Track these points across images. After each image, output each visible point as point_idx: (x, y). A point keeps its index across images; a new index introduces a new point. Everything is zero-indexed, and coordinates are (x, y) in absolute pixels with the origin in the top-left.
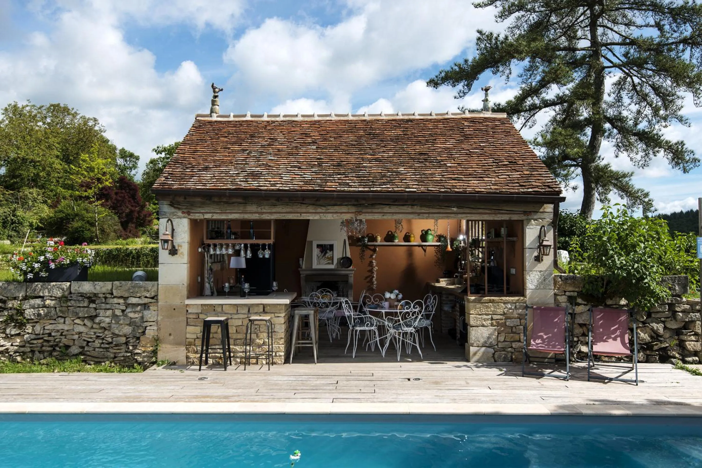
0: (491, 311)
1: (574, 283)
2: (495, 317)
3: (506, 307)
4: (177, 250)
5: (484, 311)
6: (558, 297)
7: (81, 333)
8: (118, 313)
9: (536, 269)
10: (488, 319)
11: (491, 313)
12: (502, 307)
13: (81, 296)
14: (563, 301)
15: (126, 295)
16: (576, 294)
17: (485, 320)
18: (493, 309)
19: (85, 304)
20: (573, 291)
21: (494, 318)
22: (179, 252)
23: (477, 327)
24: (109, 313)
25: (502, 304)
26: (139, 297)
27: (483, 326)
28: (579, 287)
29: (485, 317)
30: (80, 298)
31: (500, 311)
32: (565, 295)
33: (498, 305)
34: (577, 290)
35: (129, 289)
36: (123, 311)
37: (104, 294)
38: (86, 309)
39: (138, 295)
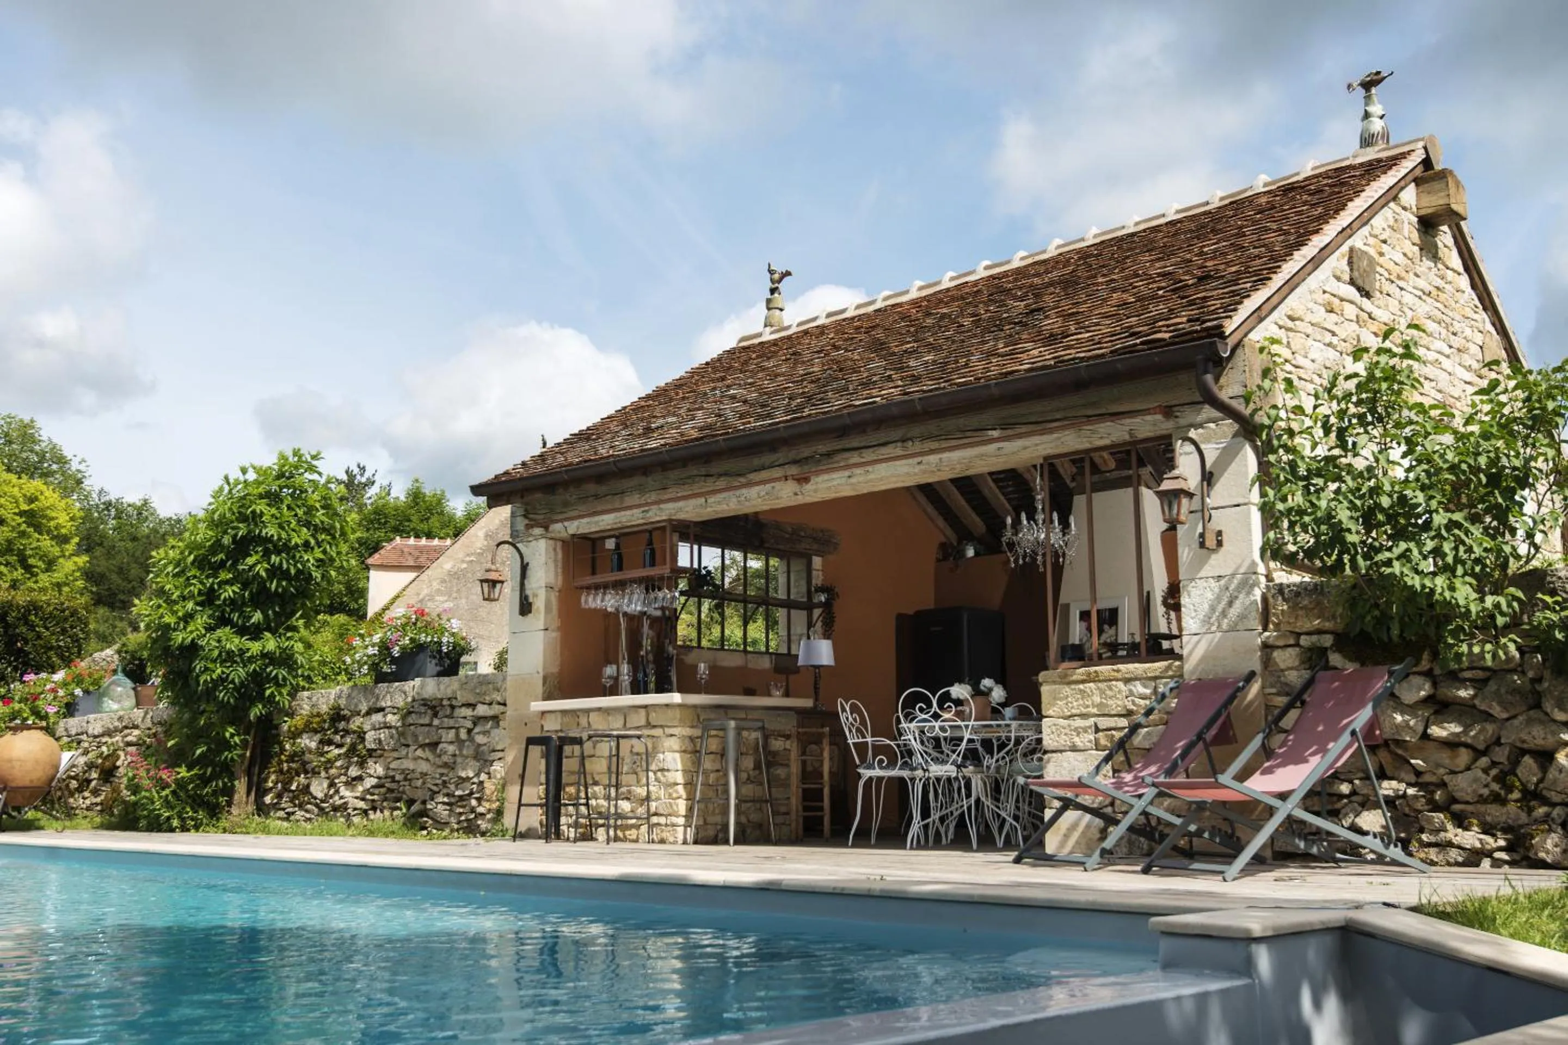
0: (1094, 706)
1: (1319, 603)
2: (1104, 723)
3: (1131, 693)
4: (530, 604)
5: (1076, 707)
6: (1276, 654)
7: (426, 774)
8: (463, 735)
9: (1207, 571)
10: (1085, 730)
11: (1095, 711)
12: (1120, 692)
13: (425, 705)
14: (1290, 663)
15: (472, 701)
16: (1328, 641)
17: (1078, 731)
18: (1097, 699)
19: (426, 720)
20: (1319, 632)
21: (1101, 727)
22: (534, 608)
23: (1061, 751)
24: (452, 733)
25: (1120, 685)
26: (490, 704)
27: (1074, 749)
28: (1334, 617)
29: (1079, 723)
30: (423, 709)
31: (1116, 705)
32: (1297, 645)
33: (1111, 689)
34: (1328, 625)
35: (475, 688)
36: (469, 731)
37: (449, 699)
38: (427, 729)
39: (488, 699)
